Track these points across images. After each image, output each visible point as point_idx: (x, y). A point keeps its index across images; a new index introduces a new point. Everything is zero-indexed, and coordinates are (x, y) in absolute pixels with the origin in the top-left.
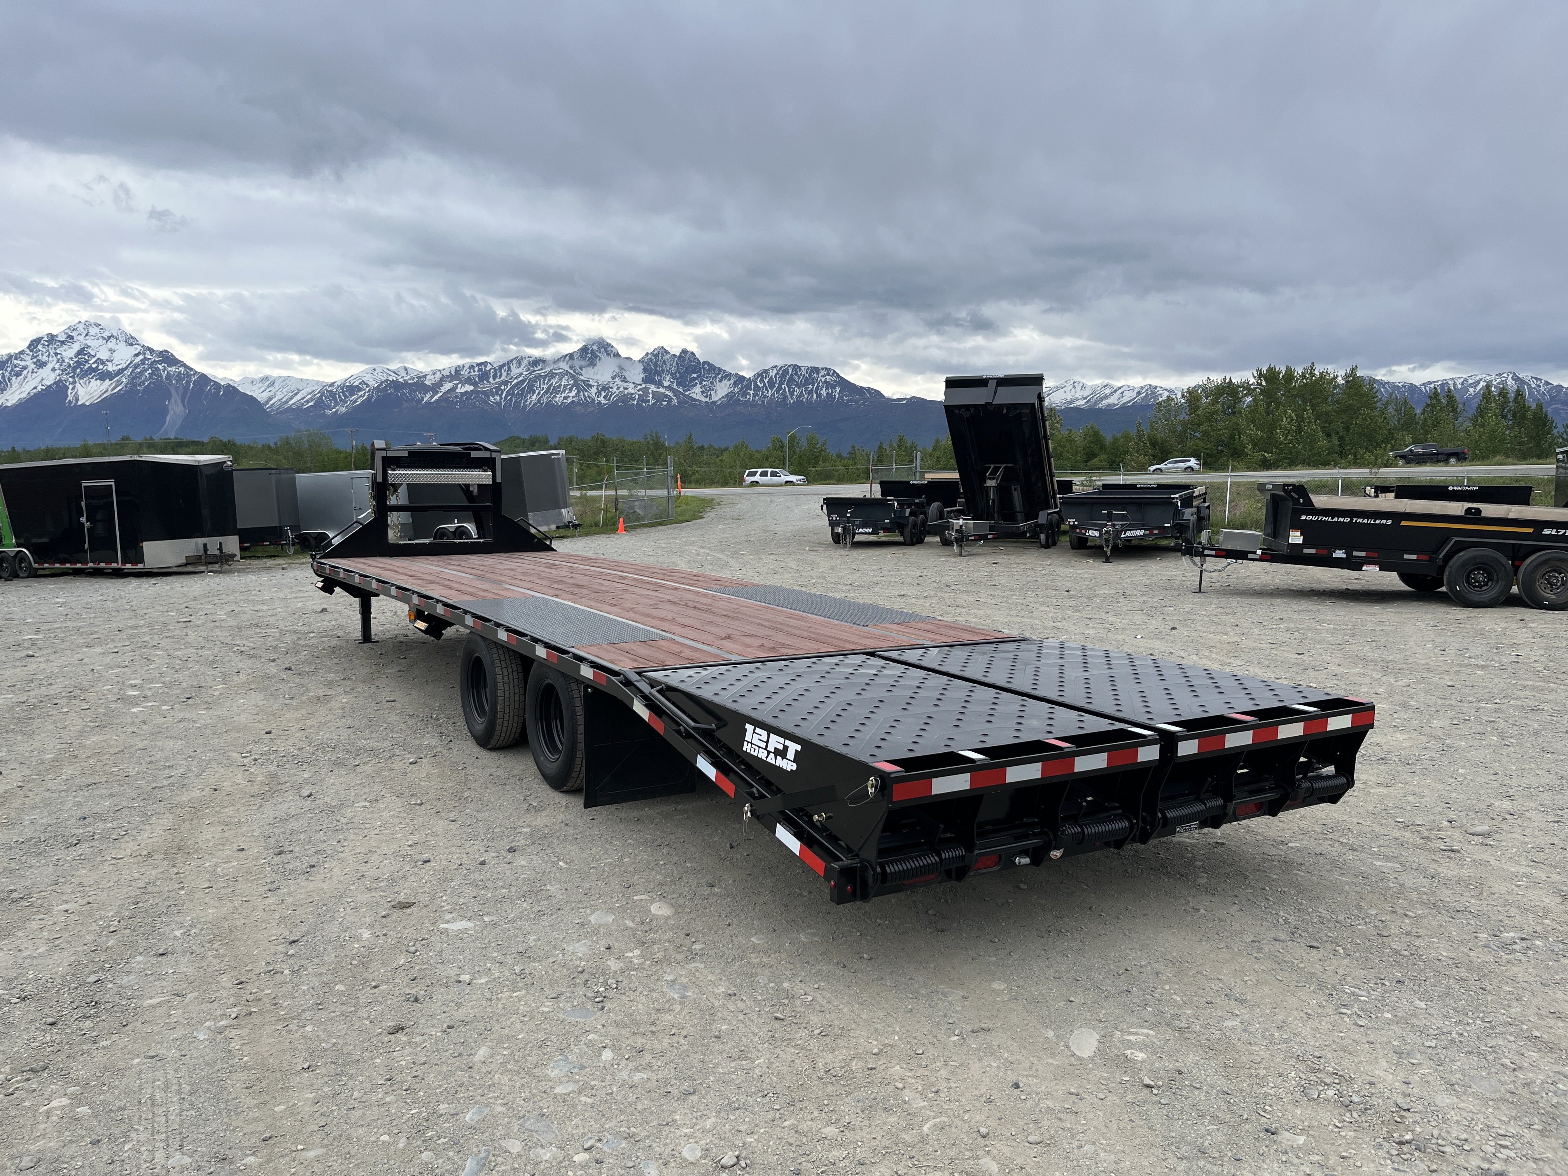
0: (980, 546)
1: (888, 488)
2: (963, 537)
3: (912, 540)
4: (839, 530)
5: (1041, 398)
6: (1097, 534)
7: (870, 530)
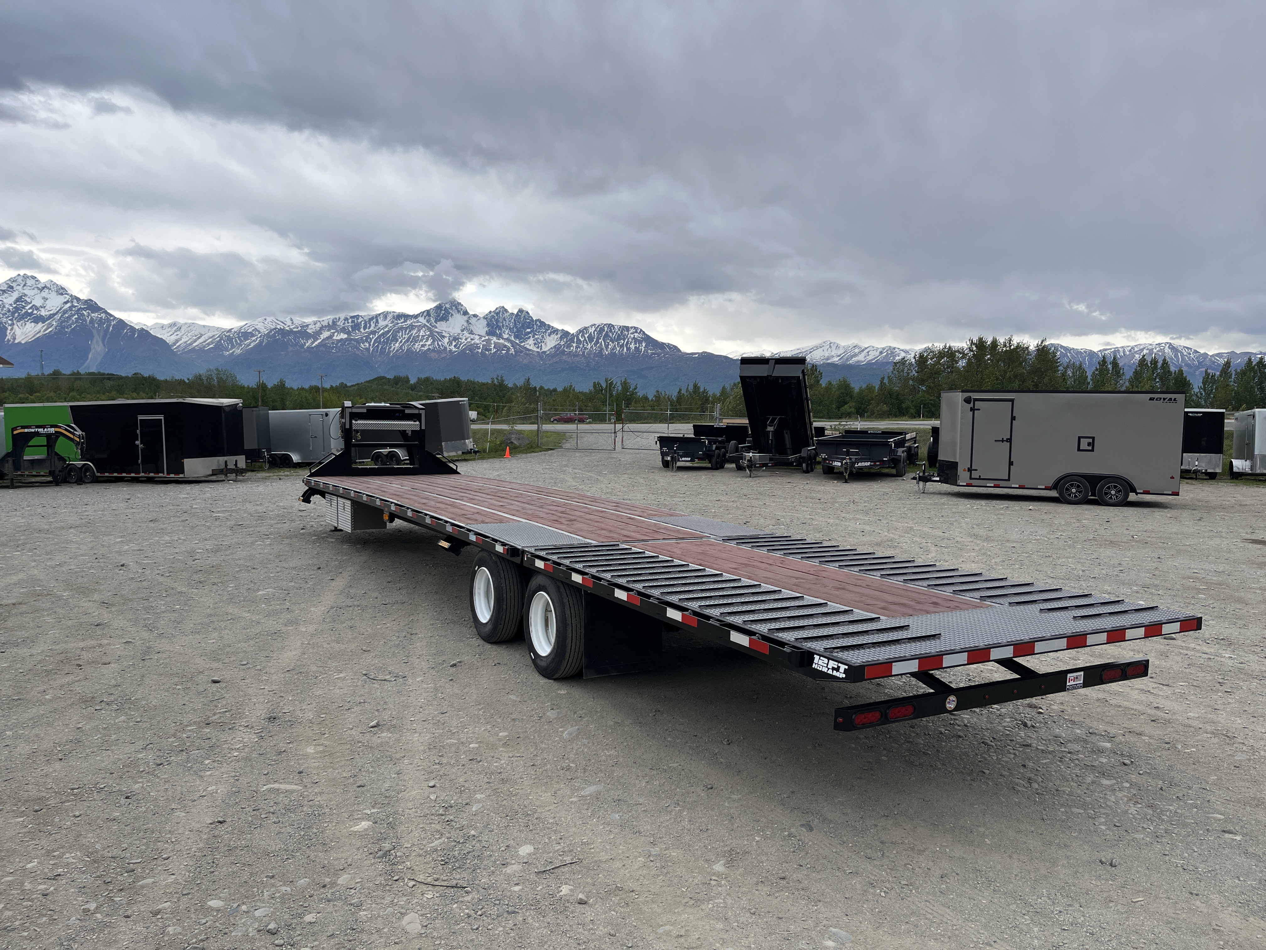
0: (763, 471)
1: (699, 430)
2: (752, 465)
3: (717, 466)
4: (668, 458)
5: (804, 373)
6: (839, 464)
7: (689, 459)
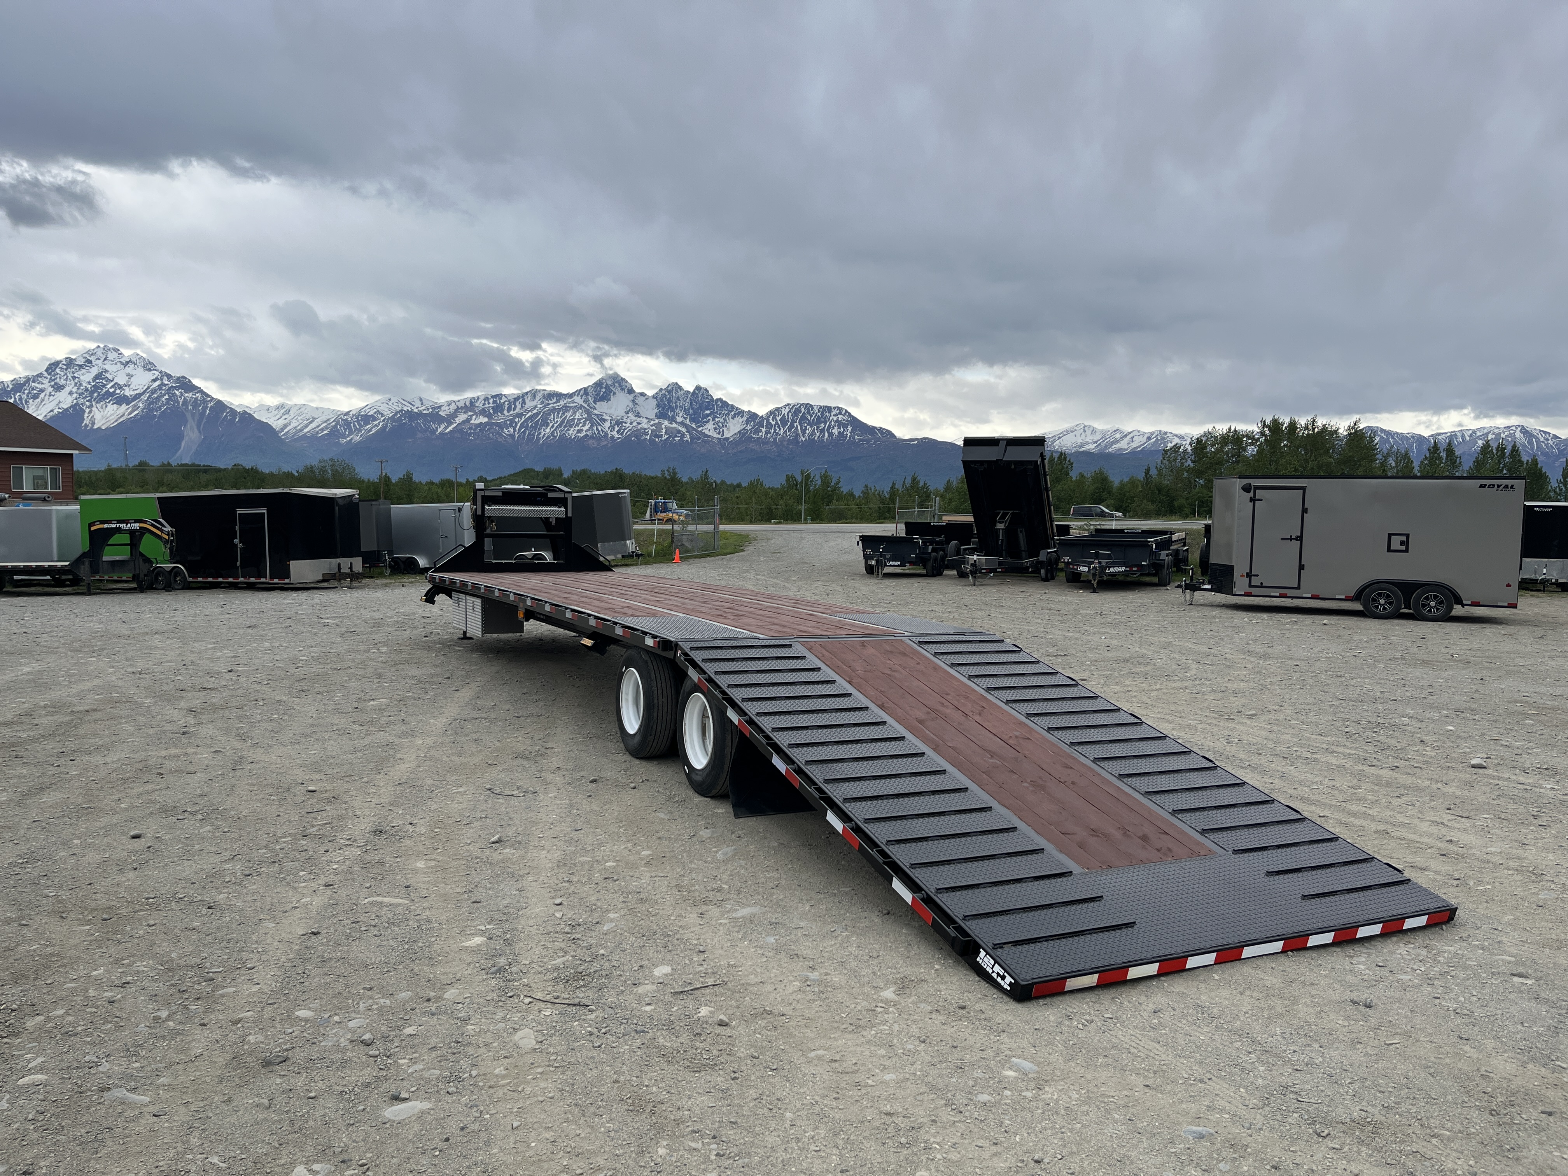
0: (991, 578)
1: (911, 528)
2: (976, 570)
3: (933, 572)
4: (872, 562)
5: (1042, 456)
6: (1086, 569)
7: (899, 563)
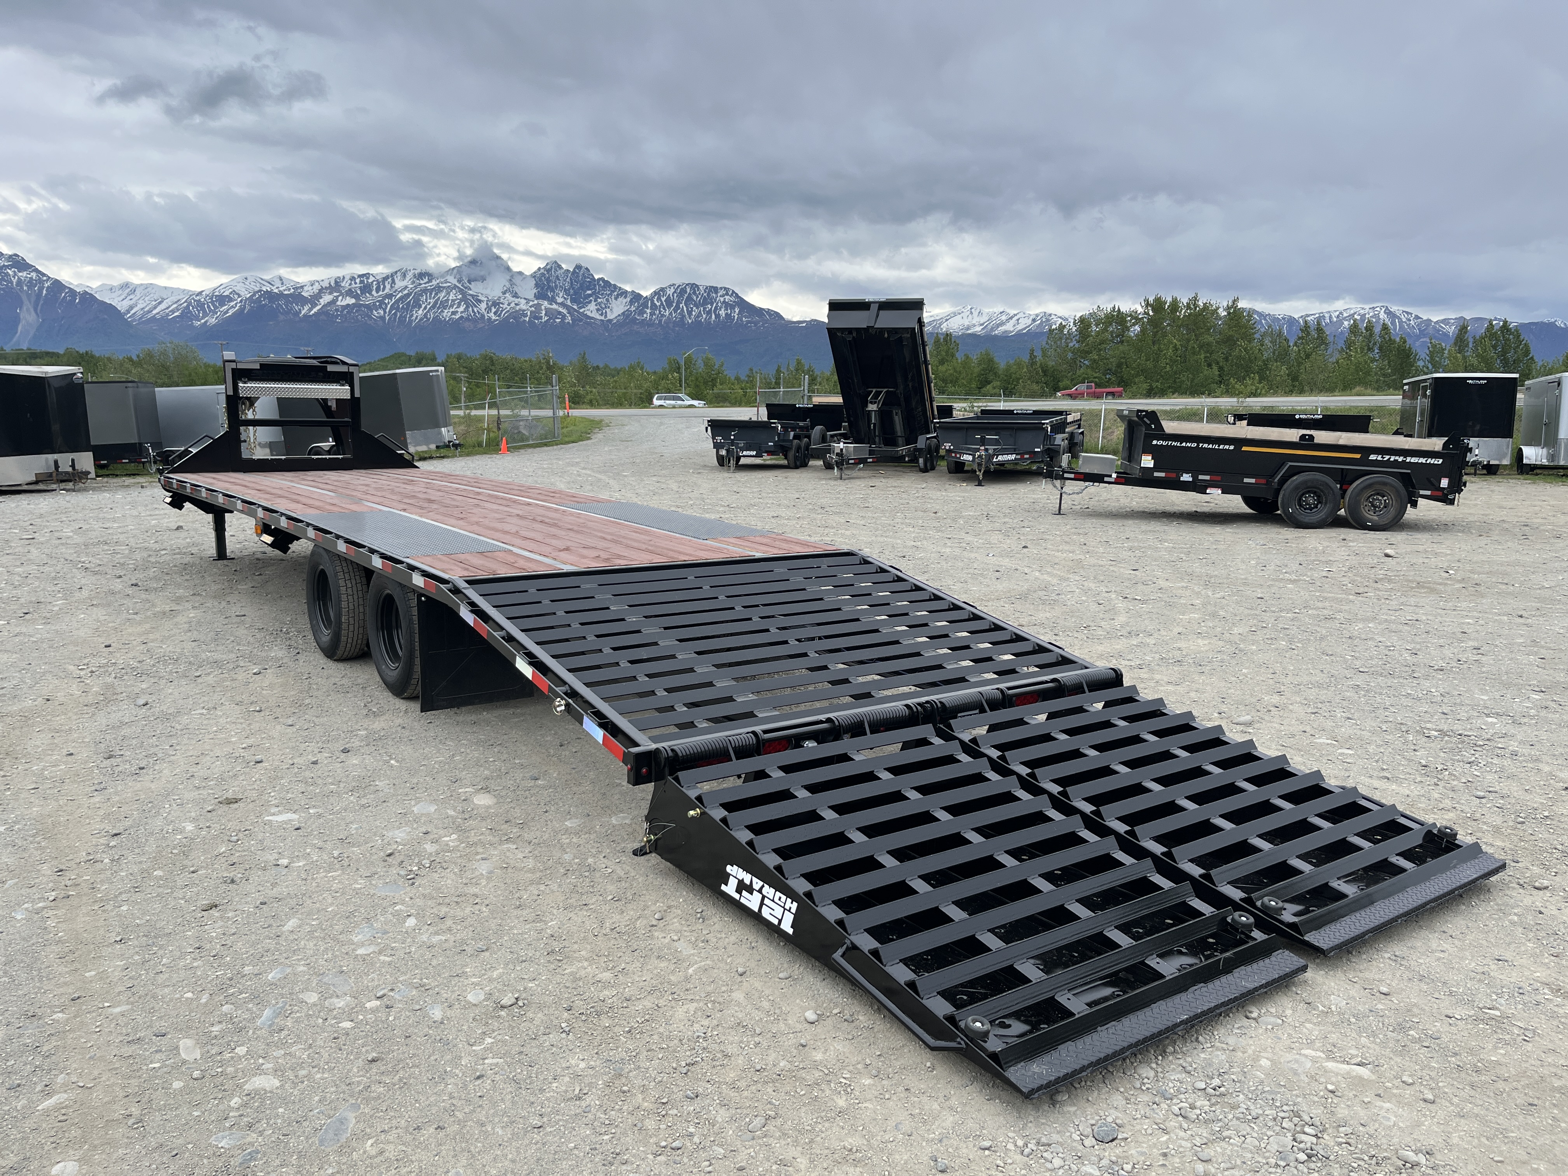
0: (860, 469)
1: (774, 410)
2: (843, 460)
3: (795, 463)
4: (723, 452)
5: (920, 322)
6: (970, 458)
7: (754, 453)
